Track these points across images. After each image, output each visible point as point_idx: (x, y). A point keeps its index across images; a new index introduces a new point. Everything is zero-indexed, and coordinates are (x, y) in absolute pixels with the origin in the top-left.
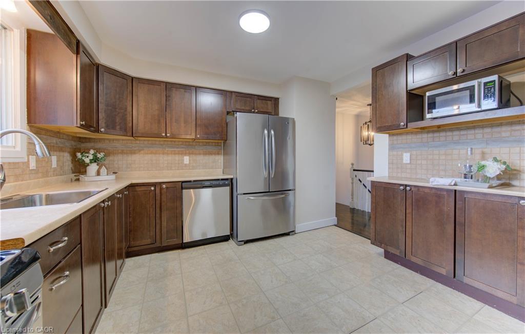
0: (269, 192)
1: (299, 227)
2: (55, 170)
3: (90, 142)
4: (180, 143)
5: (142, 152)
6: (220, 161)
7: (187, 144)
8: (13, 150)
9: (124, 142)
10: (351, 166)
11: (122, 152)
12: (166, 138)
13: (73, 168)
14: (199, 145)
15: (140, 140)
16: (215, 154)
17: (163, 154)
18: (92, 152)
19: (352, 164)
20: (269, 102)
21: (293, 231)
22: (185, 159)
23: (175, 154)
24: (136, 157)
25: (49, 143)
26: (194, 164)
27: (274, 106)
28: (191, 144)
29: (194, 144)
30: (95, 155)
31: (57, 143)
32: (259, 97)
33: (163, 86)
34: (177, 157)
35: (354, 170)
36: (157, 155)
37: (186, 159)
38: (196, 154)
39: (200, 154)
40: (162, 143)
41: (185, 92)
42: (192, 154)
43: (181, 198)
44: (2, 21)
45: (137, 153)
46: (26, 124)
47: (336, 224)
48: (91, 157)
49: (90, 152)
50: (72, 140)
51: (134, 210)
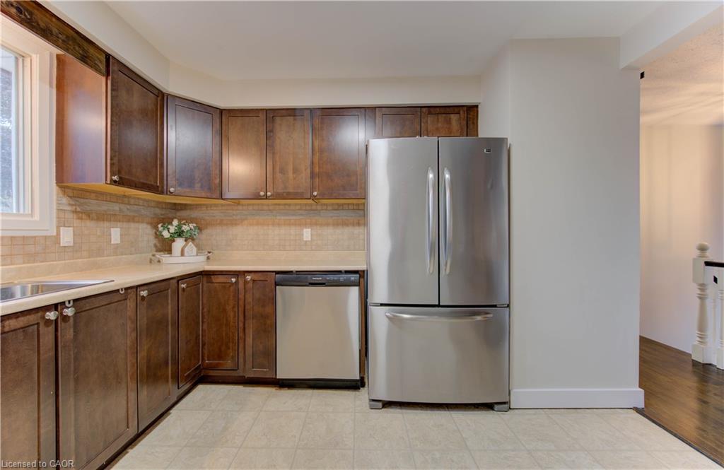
0: (439, 306)
1: (519, 396)
2: (117, 247)
3: (185, 209)
4: (298, 207)
5: (246, 222)
6: (361, 237)
7: (308, 208)
8: (29, 219)
9: (223, 208)
10: (698, 252)
11: (221, 223)
12: (266, 199)
13: (158, 245)
14: (326, 210)
15: (243, 205)
16: (353, 225)
17: (273, 225)
18: (175, 222)
19: (703, 249)
20: (454, 118)
21: (505, 403)
22: (305, 234)
23: (289, 225)
24: (238, 231)
25: (105, 211)
26: (319, 242)
27: (465, 122)
28: (314, 207)
29: (319, 207)
30: (179, 226)
31: (121, 210)
32: (432, 110)
33: (262, 116)
34: (293, 230)
35: (708, 264)
36: (266, 228)
37: (307, 234)
38: (321, 225)
39: (328, 225)
40: (271, 208)
41: (295, 120)
42: (316, 224)
43: (273, 301)
44: (2, 41)
45: (238, 224)
46: (55, 185)
47: (641, 405)
48: (172, 229)
49: (173, 223)
50: (158, 207)
51: (209, 311)
